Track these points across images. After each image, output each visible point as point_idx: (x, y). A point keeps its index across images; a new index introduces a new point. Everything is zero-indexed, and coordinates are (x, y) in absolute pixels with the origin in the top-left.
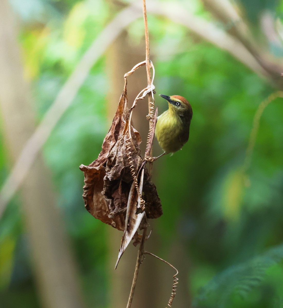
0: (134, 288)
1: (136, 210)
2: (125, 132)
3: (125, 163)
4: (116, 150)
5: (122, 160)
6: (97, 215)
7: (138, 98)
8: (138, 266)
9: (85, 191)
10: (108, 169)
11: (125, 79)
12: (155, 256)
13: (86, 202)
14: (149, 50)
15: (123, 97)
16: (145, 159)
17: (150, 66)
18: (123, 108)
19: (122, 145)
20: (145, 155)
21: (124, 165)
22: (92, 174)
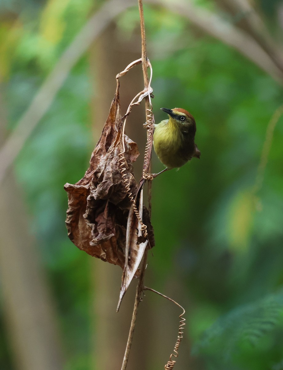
0: (133, 331)
1: (137, 239)
2: (116, 143)
3: (114, 179)
4: (104, 165)
5: (111, 176)
6: (83, 245)
7: (133, 103)
8: (137, 305)
9: (69, 217)
10: (93, 187)
11: (117, 80)
12: (157, 293)
13: (70, 230)
14: (145, 46)
15: (115, 103)
16: (144, 177)
17: (147, 65)
18: (116, 116)
19: (112, 158)
20: (143, 173)
21: (113, 182)
22: (78, 195)
